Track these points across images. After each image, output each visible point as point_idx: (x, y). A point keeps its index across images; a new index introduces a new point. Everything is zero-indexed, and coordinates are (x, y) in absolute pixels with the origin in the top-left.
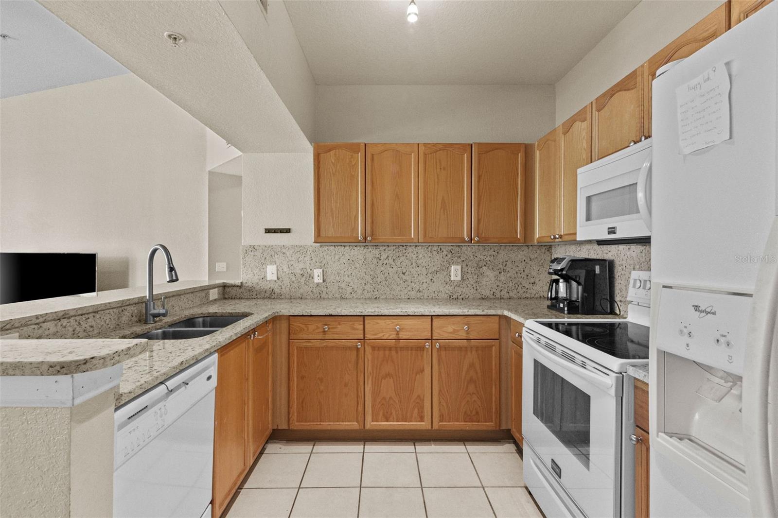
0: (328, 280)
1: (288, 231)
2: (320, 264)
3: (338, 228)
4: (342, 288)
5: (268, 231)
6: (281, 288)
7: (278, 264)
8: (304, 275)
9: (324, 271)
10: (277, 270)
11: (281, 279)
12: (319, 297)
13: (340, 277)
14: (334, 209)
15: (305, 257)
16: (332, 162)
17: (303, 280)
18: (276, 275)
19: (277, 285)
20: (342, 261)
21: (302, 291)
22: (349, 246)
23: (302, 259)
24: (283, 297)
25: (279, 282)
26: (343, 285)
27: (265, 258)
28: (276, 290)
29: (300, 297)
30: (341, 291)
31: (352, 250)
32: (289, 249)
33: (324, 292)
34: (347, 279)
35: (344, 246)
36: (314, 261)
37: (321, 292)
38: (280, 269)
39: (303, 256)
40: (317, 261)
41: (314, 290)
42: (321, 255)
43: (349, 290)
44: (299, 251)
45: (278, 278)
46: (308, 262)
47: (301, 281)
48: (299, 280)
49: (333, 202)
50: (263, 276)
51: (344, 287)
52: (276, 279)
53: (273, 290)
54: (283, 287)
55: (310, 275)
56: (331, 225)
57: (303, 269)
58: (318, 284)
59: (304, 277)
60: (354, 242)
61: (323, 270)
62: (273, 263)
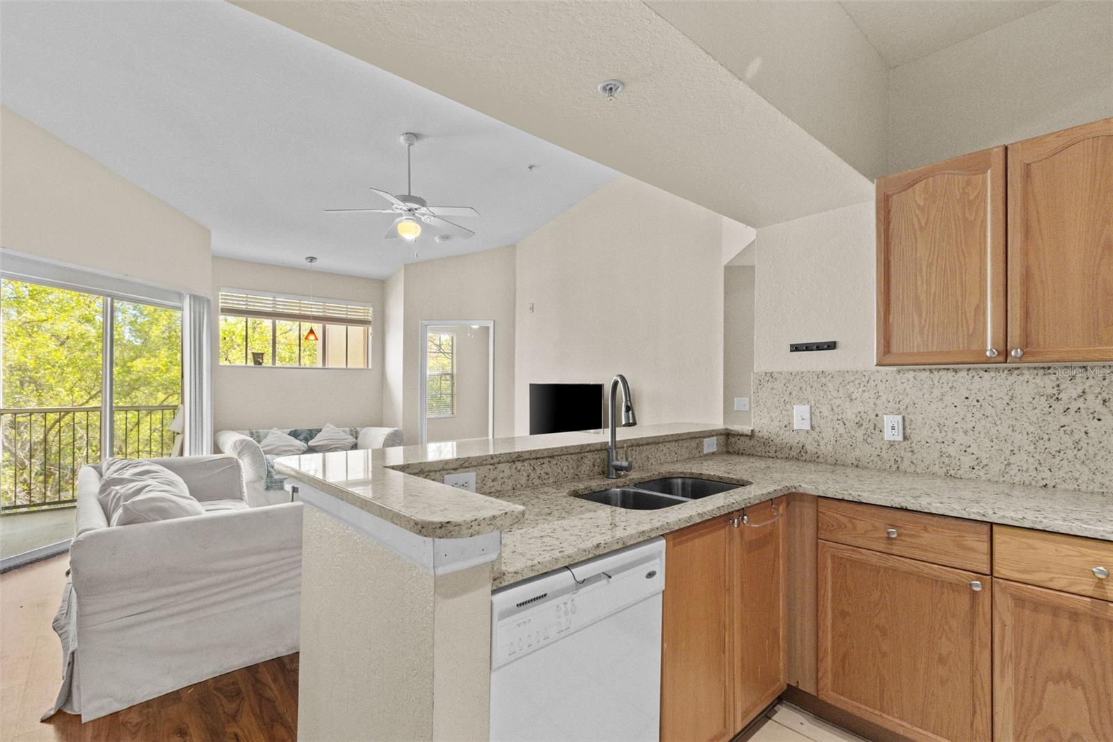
0: (915, 438)
1: (832, 346)
2: (898, 406)
3: (933, 335)
4: (949, 456)
5: (796, 348)
6: (819, 445)
7: (812, 404)
8: (862, 425)
9: (906, 418)
10: (811, 414)
11: (818, 429)
12: (894, 467)
13: (944, 433)
14: (923, 297)
15: (864, 391)
16: (919, 207)
17: (860, 434)
18: (809, 421)
19: (810, 439)
20: (948, 400)
21: (857, 453)
22: (969, 370)
23: (858, 395)
24: (820, 460)
25: (814, 434)
26: (952, 450)
27: (790, 394)
28: (808, 447)
29: (855, 464)
30: (946, 460)
31: (976, 377)
32: (832, 377)
33: (905, 459)
34: (960, 437)
35: (956, 371)
36: (884, 398)
37: (899, 460)
38: (817, 413)
39: (861, 390)
40: (891, 398)
41: (884, 454)
42: (900, 388)
43: (967, 461)
44: (853, 381)
45: (813, 428)
46: (872, 401)
47: (857, 434)
48: (853, 432)
49: (919, 283)
50: (785, 423)
51: (953, 454)
52: (809, 428)
53: (803, 446)
54: (822, 443)
55: (875, 425)
56: (917, 330)
57: (860, 412)
58: (892, 444)
59: (863, 427)
60: (978, 362)
61: (904, 418)
62: (801, 401)
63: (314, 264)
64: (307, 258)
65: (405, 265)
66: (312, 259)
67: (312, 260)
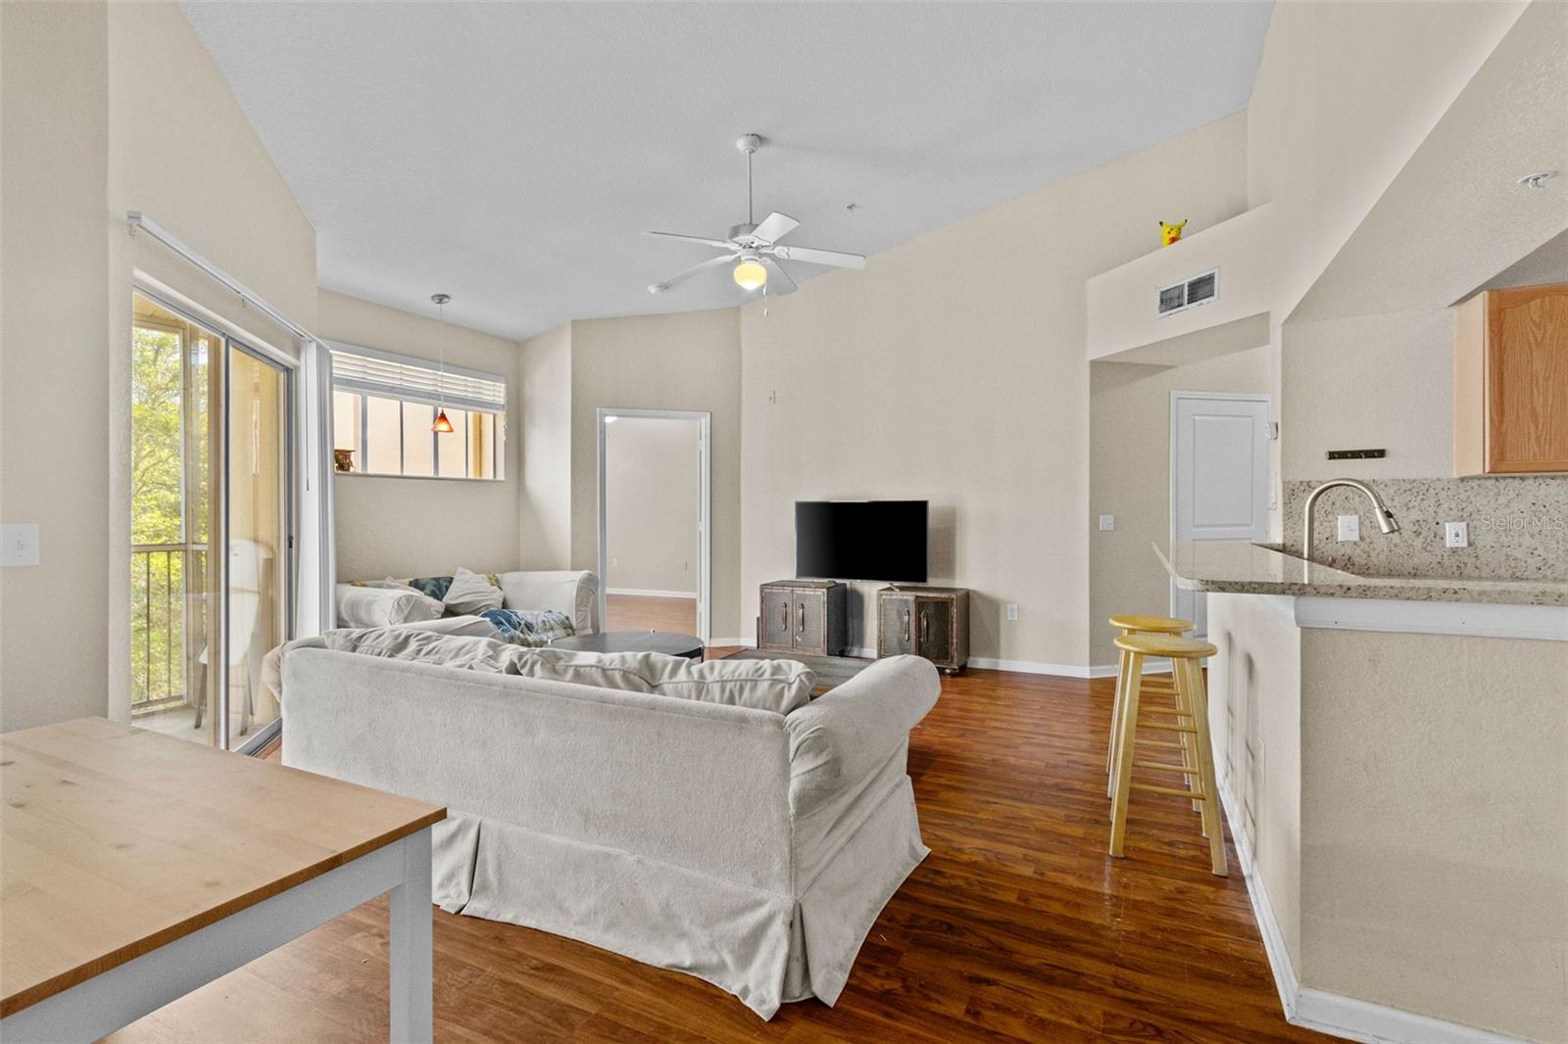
0: (1480, 543)
1: (1381, 454)
2: (1460, 513)
4: (1516, 559)
5: (1333, 455)
6: (1369, 556)
7: (1362, 514)
8: (1420, 533)
9: (1470, 525)
10: (1361, 524)
11: (1368, 540)
12: (1457, 573)
13: (1510, 538)
15: (1423, 500)
17: (1418, 542)
18: (1358, 532)
19: (1358, 550)
20: (1514, 506)
21: (1416, 561)
22: (1536, 478)
23: (1416, 504)
24: (1371, 571)
25: (1364, 545)
26: (1518, 553)
27: (1333, 503)
28: (1357, 560)
29: (1413, 573)
30: (1513, 564)
31: (1543, 485)
32: (1386, 486)
33: (1469, 564)
34: (1527, 541)
35: (1522, 479)
36: (1445, 506)
37: (1462, 566)
38: (1367, 523)
39: (1419, 498)
40: (1453, 506)
41: (1446, 561)
42: (1463, 496)
43: (1534, 562)
44: (1410, 490)
45: (1362, 539)
46: (1431, 509)
47: (1414, 544)
48: (1410, 542)
50: (1327, 535)
51: (1519, 556)
52: (1357, 539)
53: (1349, 559)
54: (1373, 554)
55: (1435, 533)
57: (1418, 521)
58: (1454, 551)
59: (1421, 536)
61: (1468, 525)
62: (1346, 511)
63: (446, 306)
64: (433, 298)
65: (574, 322)
66: (441, 298)
67: (441, 300)
